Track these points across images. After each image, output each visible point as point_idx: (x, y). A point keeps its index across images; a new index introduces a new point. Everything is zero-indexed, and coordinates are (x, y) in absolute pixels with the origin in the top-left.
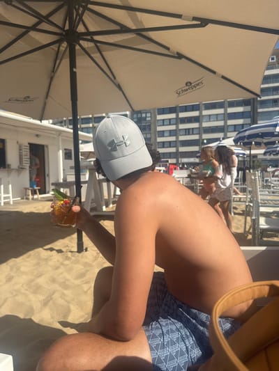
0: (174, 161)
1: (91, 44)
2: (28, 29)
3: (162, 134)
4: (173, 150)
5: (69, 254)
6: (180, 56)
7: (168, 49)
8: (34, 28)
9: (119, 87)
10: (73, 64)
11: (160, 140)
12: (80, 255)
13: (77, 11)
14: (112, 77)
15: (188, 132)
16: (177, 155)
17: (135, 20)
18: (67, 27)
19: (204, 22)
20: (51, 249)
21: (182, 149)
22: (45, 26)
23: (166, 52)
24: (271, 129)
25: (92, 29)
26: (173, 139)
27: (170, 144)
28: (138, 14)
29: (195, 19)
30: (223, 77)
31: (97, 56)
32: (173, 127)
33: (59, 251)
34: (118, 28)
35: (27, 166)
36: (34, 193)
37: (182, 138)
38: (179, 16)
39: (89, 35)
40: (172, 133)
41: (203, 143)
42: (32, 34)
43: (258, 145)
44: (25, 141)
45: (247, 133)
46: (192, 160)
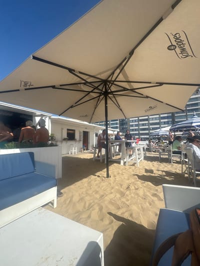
0: (138, 137)
1: (112, 95)
2: (89, 92)
3: (132, 126)
4: (137, 132)
5: (103, 178)
6: (147, 97)
7: (142, 95)
8: (92, 92)
9: (121, 110)
10: (106, 103)
11: (131, 128)
12: (108, 179)
13: (108, 86)
14: (119, 107)
15: (143, 125)
16: (139, 134)
17: (130, 86)
18: (104, 90)
19: (161, 84)
20: (96, 175)
21: (141, 132)
22: (96, 91)
23: (142, 96)
24: (189, 125)
25: (113, 90)
26: (137, 128)
27: (136, 130)
28: (132, 83)
29: (157, 83)
30: (167, 104)
31: (113, 99)
32: (137, 123)
33: (99, 176)
34: (123, 89)
35: (82, 139)
36: (84, 150)
37: (141, 127)
38: (150, 83)
39: (112, 93)
40: (136, 125)
41: (150, 130)
42: (91, 94)
43: (181, 131)
44: (82, 130)
45: (177, 126)
46: (146, 136)
